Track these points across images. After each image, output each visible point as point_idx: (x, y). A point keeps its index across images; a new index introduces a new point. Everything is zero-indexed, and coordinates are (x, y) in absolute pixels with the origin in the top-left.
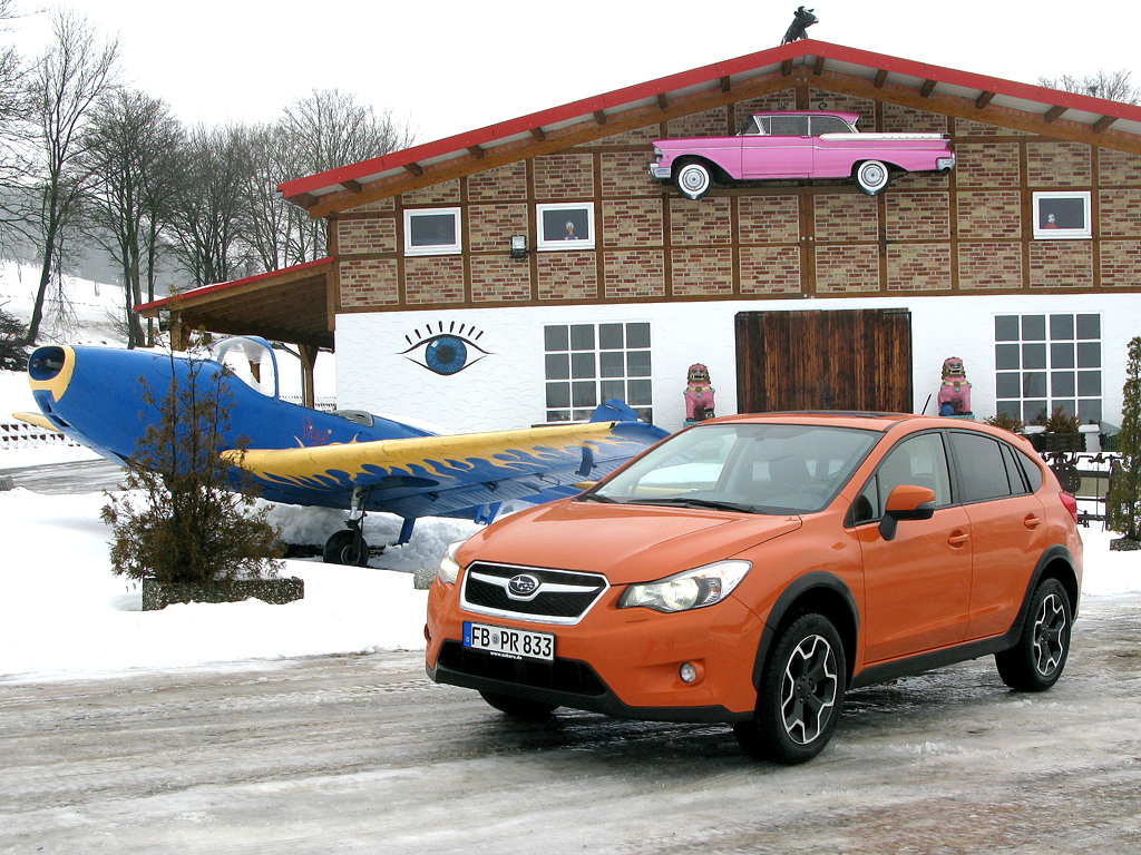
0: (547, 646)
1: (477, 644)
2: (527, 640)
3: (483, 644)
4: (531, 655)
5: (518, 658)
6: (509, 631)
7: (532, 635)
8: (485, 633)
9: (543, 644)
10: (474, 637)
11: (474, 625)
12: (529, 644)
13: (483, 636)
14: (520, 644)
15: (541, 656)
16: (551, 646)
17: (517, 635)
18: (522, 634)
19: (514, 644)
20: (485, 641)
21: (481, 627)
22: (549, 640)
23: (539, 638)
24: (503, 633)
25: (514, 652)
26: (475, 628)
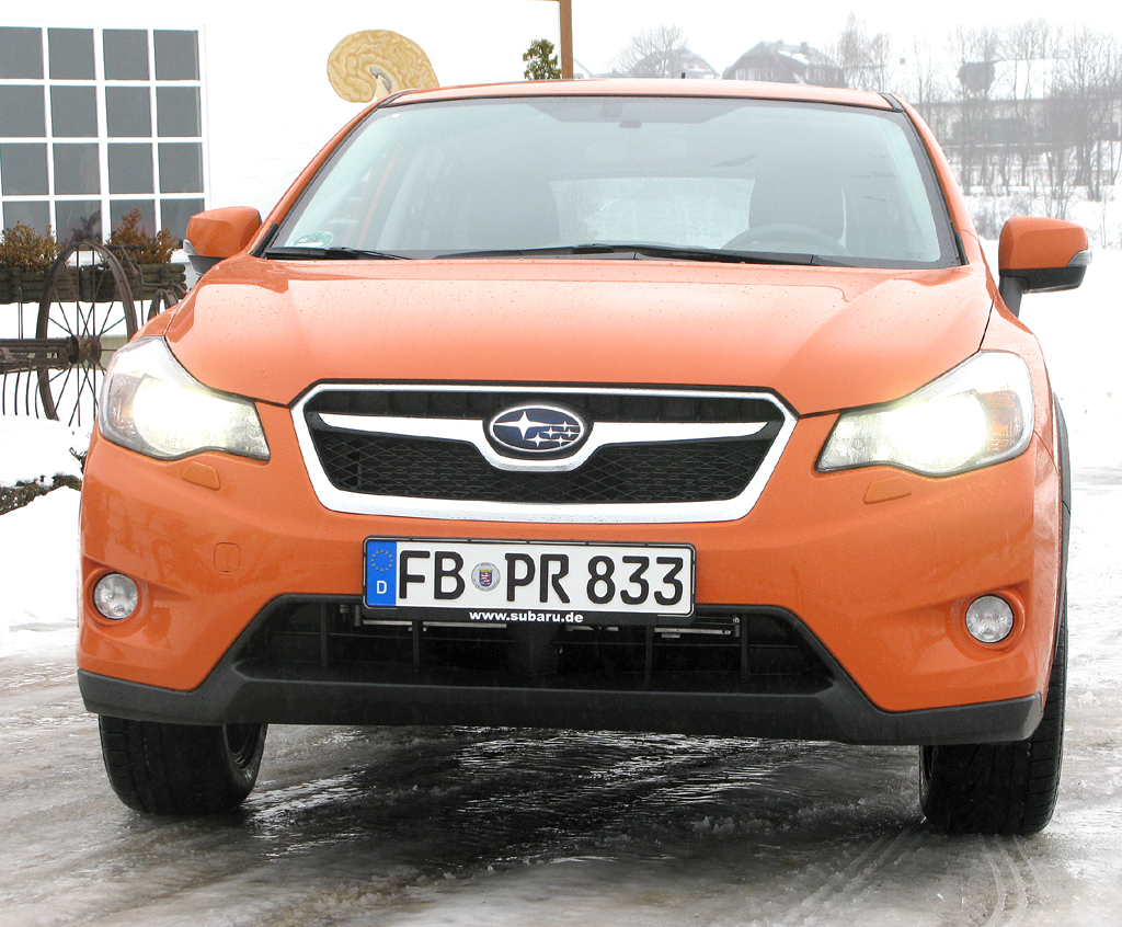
0: (669, 579)
1: (420, 596)
2: (601, 569)
3: (439, 594)
4: (616, 605)
5: (570, 618)
6: (535, 552)
7: (616, 554)
8: (448, 565)
9: (655, 575)
10: (406, 578)
11: (402, 547)
12: (607, 578)
13: (439, 573)
14: (576, 583)
15: (650, 606)
16: (684, 576)
17: (564, 560)
18: (579, 557)
19: (552, 584)
20: (449, 585)
21: (433, 548)
22: (678, 563)
23: (644, 562)
24: (511, 559)
25: (553, 602)
26: (406, 555)
